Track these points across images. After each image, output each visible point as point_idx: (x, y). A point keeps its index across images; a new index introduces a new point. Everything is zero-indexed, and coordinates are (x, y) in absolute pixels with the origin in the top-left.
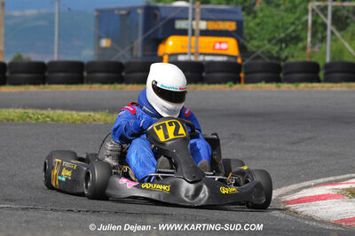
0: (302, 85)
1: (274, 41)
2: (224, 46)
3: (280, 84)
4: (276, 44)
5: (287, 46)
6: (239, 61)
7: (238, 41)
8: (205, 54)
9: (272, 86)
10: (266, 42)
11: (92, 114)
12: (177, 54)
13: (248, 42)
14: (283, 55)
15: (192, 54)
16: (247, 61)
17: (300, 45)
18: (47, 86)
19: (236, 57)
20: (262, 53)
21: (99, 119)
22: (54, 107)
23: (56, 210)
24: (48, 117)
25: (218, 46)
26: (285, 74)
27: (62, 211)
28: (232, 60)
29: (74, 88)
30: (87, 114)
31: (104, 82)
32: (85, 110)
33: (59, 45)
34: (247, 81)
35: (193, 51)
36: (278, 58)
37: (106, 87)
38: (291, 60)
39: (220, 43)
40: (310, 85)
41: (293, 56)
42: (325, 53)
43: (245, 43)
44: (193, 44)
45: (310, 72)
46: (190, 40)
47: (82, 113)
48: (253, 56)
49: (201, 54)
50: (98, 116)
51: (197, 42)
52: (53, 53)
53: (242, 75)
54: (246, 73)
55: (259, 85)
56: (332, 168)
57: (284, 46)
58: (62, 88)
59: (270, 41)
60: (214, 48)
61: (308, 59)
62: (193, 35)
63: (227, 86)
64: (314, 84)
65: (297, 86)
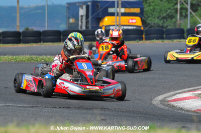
0: (175, 41)
1: (160, 18)
2: (134, 21)
3: (164, 40)
4: (160, 20)
5: (167, 20)
6: (142, 28)
7: (141, 18)
8: (124, 26)
9: (160, 41)
10: (156, 19)
12: (110, 26)
13: (147, 19)
14: (165, 25)
16: (147, 28)
17: (174, 20)
18: (42, 43)
19: (140, 27)
20: (154, 24)
22: (46, 55)
23: (47, 107)
24: (43, 59)
25: (131, 21)
26: (166, 35)
27: (51, 107)
28: (138, 28)
29: (56, 44)
33: (48, 22)
34: (146, 39)
35: (118, 24)
36: (163, 27)
38: (169, 27)
39: (132, 19)
40: (179, 40)
41: (170, 26)
42: (187, 24)
43: (145, 19)
44: (118, 20)
45: (179, 34)
46: (116, 19)
48: (150, 26)
49: (122, 25)
51: (120, 19)
52: (45, 26)
53: (144, 36)
54: (146, 35)
55: (153, 41)
56: (192, 83)
57: (165, 20)
58: (50, 44)
59: (158, 18)
60: (129, 22)
61: (178, 27)
62: (118, 15)
63: (136, 42)
64: (181, 40)
65: (173, 41)
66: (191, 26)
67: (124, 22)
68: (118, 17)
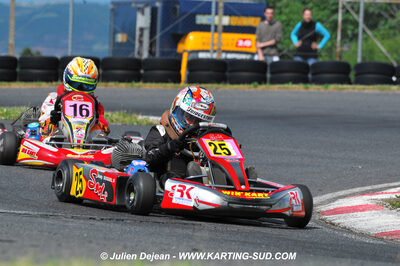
0: (332, 87)
2: (247, 43)
3: (309, 86)
8: (228, 52)
9: (300, 88)
11: (110, 114)
12: (198, 52)
15: (215, 51)
17: (329, 44)
20: (289, 51)
21: (117, 120)
25: (241, 43)
26: (313, 74)
31: (121, 79)
33: (73, 39)
34: (273, 81)
35: (215, 48)
37: (123, 85)
39: (244, 40)
40: (340, 86)
42: (355, 52)
44: (216, 41)
45: (340, 73)
46: (213, 38)
49: (224, 51)
50: (115, 115)
51: (219, 39)
52: (67, 47)
53: (268, 75)
54: (272, 73)
55: (286, 86)
56: (368, 176)
60: (237, 46)
61: (337, 59)
62: (216, 31)
63: (252, 86)
64: (345, 86)
65: (326, 88)
66: (363, 58)
67: (228, 45)
68: (216, 35)
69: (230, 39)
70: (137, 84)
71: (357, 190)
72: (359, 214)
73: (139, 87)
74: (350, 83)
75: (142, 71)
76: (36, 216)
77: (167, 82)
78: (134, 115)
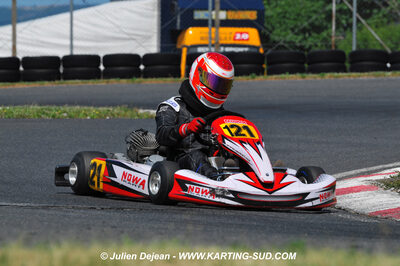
0: (328, 75)
1: (296, 31)
2: (245, 36)
3: (305, 75)
4: (297, 34)
5: (310, 35)
6: (261, 51)
7: (260, 31)
8: (226, 46)
9: (297, 77)
10: (289, 32)
11: (111, 109)
12: (196, 46)
13: (271, 32)
14: (307, 44)
15: (213, 45)
16: (269, 51)
17: (324, 34)
18: (62, 81)
19: (258, 48)
20: (285, 42)
21: (118, 114)
22: (72, 103)
23: (78, 208)
24: (65, 112)
25: (238, 36)
26: (309, 64)
27: (84, 209)
28: (254, 50)
29: (90, 83)
30: (105, 109)
31: (122, 76)
32: (103, 105)
34: (271, 72)
35: (213, 42)
36: (302, 48)
37: (124, 81)
38: (317, 49)
39: (241, 33)
40: (336, 74)
41: (316, 46)
42: (350, 42)
43: (268, 33)
44: (213, 35)
45: (335, 61)
46: (210, 33)
47: (101, 109)
48: (276, 46)
49: (223, 45)
50: (116, 110)
51: (217, 33)
53: (265, 66)
54: (269, 64)
55: (283, 75)
57: (307, 35)
58: (78, 82)
59: (292, 30)
60: (235, 39)
61: (333, 48)
62: (213, 25)
63: (250, 77)
64: (340, 74)
65: (323, 76)
66: (358, 46)
67: (226, 39)
68: (213, 30)
69: (227, 34)
70: (137, 80)
71: (353, 172)
72: (354, 195)
73: (139, 82)
74: (345, 71)
75: (142, 67)
76: (37, 208)
77: (167, 76)
78: (135, 109)
